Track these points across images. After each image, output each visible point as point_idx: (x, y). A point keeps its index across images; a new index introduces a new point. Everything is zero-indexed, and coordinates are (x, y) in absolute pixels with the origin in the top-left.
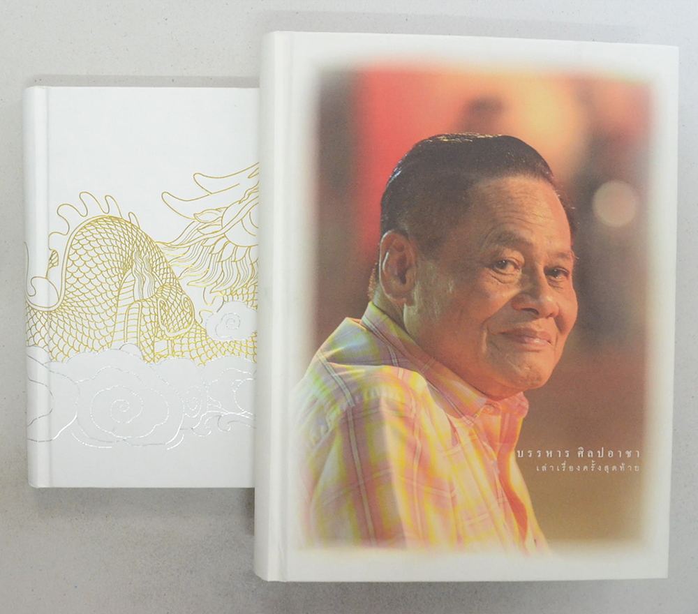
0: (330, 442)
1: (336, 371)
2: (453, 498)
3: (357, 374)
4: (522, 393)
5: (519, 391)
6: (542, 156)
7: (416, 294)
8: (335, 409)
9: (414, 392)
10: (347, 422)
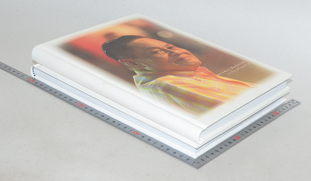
0: (168, 96)
1: (147, 85)
2: (218, 89)
3: (153, 83)
4: (199, 67)
5: (198, 67)
6: (135, 35)
7: (143, 65)
8: (158, 91)
9: (174, 79)
10: (166, 91)
